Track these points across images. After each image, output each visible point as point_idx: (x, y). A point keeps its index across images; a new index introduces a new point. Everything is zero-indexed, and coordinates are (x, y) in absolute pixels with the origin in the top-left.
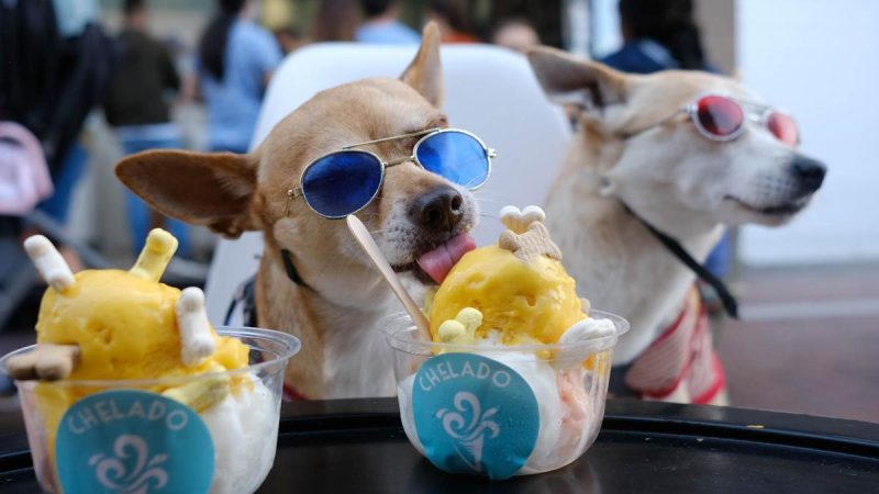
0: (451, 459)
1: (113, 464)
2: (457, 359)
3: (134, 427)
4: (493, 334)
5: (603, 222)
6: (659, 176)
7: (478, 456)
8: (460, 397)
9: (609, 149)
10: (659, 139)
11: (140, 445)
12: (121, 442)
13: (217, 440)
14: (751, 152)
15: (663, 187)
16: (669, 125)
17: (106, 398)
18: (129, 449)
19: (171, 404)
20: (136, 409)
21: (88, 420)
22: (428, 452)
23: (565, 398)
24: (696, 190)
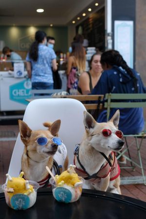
0: (60, 201)
1: (18, 202)
2: (61, 188)
3: (21, 198)
4: (66, 184)
5: (90, 150)
6: (97, 143)
7: (64, 200)
8: (61, 193)
9: (90, 138)
10: (97, 136)
11: (22, 200)
12: (19, 200)
13: (30, 199)
14: (112, 139)
15: (99, 144)
16: (99, 134)
17: (18, 195)
18: (20, 201)
19: (25, 195)
20: (21, 196)
21: (15, 197)
22: (57, 199)
23: (76, 192)
24: (104, 145)
